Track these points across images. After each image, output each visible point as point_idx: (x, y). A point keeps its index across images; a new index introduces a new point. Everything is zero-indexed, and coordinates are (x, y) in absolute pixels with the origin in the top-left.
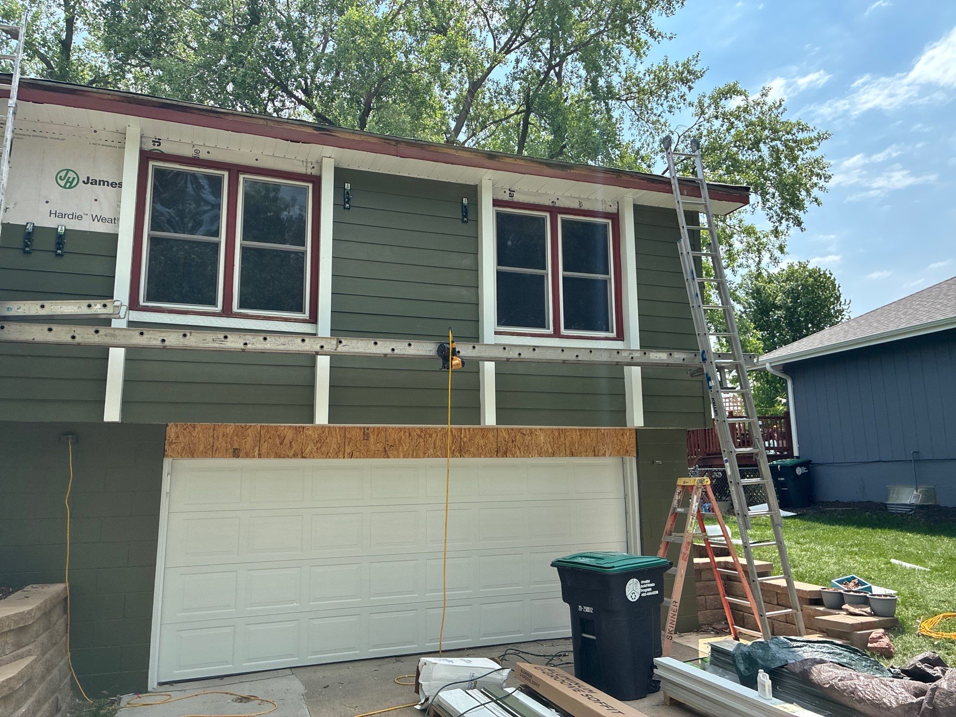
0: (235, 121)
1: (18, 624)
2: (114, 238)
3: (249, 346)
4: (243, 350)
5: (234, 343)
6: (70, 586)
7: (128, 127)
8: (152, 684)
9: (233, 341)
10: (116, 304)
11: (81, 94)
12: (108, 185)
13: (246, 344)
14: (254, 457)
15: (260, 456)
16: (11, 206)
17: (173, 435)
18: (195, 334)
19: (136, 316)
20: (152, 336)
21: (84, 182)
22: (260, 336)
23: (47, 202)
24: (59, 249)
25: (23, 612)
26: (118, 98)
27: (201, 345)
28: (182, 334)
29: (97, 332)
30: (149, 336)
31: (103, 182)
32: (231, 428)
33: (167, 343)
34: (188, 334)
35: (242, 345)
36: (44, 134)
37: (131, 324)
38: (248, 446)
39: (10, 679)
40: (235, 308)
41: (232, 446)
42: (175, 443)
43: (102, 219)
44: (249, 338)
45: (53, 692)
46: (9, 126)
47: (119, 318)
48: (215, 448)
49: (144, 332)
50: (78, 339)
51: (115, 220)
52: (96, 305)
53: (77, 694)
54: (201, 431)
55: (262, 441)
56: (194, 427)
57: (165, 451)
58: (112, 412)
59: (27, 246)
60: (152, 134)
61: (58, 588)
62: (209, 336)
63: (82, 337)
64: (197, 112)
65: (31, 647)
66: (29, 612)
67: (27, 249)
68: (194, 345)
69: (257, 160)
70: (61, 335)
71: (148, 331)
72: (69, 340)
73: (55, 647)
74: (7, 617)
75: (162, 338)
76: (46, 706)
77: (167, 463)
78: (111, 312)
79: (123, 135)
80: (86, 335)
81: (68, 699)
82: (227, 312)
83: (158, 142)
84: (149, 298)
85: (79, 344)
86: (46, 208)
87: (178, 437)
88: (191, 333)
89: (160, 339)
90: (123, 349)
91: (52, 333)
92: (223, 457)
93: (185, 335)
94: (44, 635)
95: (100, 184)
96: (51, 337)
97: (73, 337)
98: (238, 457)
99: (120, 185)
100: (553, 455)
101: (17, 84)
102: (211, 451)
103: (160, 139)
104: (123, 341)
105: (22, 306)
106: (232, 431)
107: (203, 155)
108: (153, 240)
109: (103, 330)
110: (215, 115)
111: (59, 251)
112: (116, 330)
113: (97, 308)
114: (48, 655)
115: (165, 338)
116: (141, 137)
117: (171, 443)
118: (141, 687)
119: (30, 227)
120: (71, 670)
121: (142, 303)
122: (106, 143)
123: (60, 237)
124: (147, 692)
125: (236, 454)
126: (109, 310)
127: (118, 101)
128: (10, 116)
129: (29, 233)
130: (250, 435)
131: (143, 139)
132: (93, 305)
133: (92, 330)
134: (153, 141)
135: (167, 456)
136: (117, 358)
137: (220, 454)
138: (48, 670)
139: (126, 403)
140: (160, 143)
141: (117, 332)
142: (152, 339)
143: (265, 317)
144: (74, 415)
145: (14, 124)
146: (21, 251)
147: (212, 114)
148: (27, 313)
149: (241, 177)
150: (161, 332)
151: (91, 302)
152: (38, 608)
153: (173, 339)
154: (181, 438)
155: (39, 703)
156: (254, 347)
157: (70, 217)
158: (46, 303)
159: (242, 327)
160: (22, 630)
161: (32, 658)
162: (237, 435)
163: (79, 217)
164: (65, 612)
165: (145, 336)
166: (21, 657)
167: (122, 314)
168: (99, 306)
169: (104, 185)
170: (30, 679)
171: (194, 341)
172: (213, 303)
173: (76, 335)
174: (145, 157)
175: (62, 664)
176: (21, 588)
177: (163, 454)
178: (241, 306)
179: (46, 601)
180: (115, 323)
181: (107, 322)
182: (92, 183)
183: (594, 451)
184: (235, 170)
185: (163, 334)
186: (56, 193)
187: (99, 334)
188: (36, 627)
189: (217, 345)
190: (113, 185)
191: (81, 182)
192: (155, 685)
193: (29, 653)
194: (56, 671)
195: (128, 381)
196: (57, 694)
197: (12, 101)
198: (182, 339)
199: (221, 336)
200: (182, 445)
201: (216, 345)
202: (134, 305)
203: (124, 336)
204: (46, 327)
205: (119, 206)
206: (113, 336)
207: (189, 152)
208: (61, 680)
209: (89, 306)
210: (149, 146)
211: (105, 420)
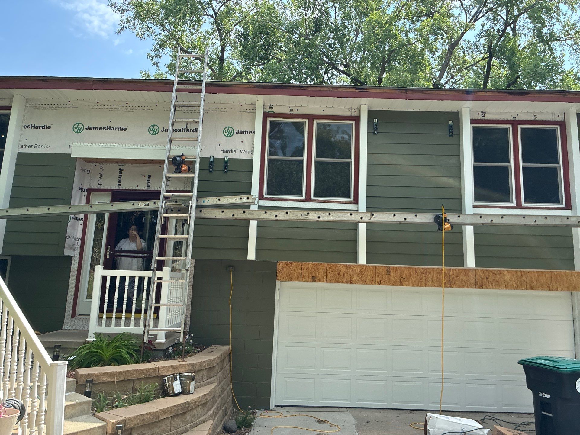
0: (312, 91)
1: (209, 366)
2: (251, 161)
3: (321, 218)
4: (317, 221)
5: (313, 216)
6: (232, 347)
7: (257, 101)
8: (272, 406)
9: (312, 216)
10: (253, 197)
11: (235, 87)
12: (248, 133)
13: (319, 217)
14: (323, 282)
15: (327, 281)
16: (203, 148)
17: (280, 268)
18: (292, 212)
19: (263, 203)
20: (271, 214)
22: (327, 212)
23: (219, 145)
24: (226, 169)
25: (211, 360)
26: (252, 86)
27: (296, 218)
28: (286, 212)
29: (244, 212)
30: (269, 214)
31: (245, 132)
32: (311, 265)
33: (278, 218)
34: (289, 212)
35: (317, 218)
36: (217, 109)
37: (260, 207)
38: (320, 275)
39: (206, 394)
40: (312, 197)
41: (311, 275)
42: (282, 272)
43: (245, 152)
44: (321, 214)
45: (224, 404)
46: (202, 107)
47: (255, 204)
48: (302, 276)
49: (267, 212)
50: (236, 216)
51: (251, 152)
52: (244, 198)
53: (235, 406)
54: (295, 266)
55: (328, 273)
56: (291, 264)
57: (277, 276)
58: (251, 255)
59: (211, 168)
60: (269, 104)
61: (226, 348)
62: (300, 213)
63: (237, 215)
64: (292, 88)
65: (215, 378)
66: (214, 360)
67: (211, 170)
68: (292, 218)
69: (323, 111)
70: (228, 214)
71: (269, 211)
72: (231, 216)
73: (226, 379)
74: (204, 361)
75: (276, 215)
76: (221, 411)
77: (278, 283)
78: (251, 201)
79: (255, 106)
80: (239, 214)
81: (231, 408)
82: (308, 199)
83: (271, 107)
84: (268, 193)
85: (236, 219)
86: (219, 148)
87: (283, 269)
88: (290, 212)
89: (275, 215)
90: (256, 221)
91: (224, 213)
92: (307, 281)
93: (287, 213)
94: (221, 372)
96: (222, 216)
97: (233, 215)
98: (315, 281)
99: (254, 132)
100: (517, 288)
101: (205, 85)
102: (300, 278)
103: (273, 106)
104: (256, 217)
105: (209, 199)
106: (311, 266)
107: (295, 112)
108: (270, 161)
109: (247, 211)
110: (301, 88)
111: (226, 170)
112: (254, 211)
113: (244, 200)
114: (222, 383)
115: (277, 215)
116: (264, 105)
117: (280, 272)
118: (267, 407)
119: (212, 159)
120: (232, 393)
121: (265, 196)
122: (247, 111)
123: (226, 163)
124: (270, 410)
125: (314, 279)
126: (250, 200)
127: (252, 88)
128: (202, 102)
129: (211, 162)
130: (321, 269)
131: (265, 107)
132: (242, 198)
133: (242, 211)
134: (269, 107)
135: (278, 279)
136: (253, 225)
137: (305, 279)
138: (222, 392)
139: (258, 250)
140: (273, 107)
141: (254, 212)
142: (270, 215)
143: (328, 201)
144: (233, 256)
145: (204, 106)
146: (208, 171)
147: (299, 88)
148: (212, 203)
149: (315, 122)
150: (275, 211)
151: (242, 196)
152: (218, 358)
153: (281, 215)
154: (285, 269)
155: (218, 409)
156: (323, 219)
157: (230, 152)
158: (221, 198)
159: (319, 208)
160: (211, 369)
161: (216, 384)
162: (314, 269)
163: (235, 152)
164: (230, 361)
165: (267, 214)
166: (210, 383)
167: (256, 203)
168: (245, 198)
170: (214, 396)
171: (292, 216)
172: (300, 194)
173: (235, 214)
174: (266, 115)
175: (228, 389)
176: (209, 346)
177: (276, 279)
178: (316, 195)
179: (221, 354)
180: (253, 207)
181: (248, 207)
182: (240, 133)
183: (549, 287)
184: (311, 118)
185: (276, 213)
186: (223, 139)
187: (246, 213)
188: (216, 368)
189: (304, 218)
190: (250, 133)
191: (235, 133)
192: (274, 407)
193: (214, 382)
194: (225, 392)
195: (259, 238)
196: (226, 405)
197: (203, 94)
198: (286, 215)
199: (306, 213)
200: (285, 274)
201: (303, 218)
202: (261, 197)
203: (257, 214)
204: (221, 210)
205: (253, 144)
206: (252, 214)
207: (287, 111)
208: (228, 398)
209: (241, 199)
210: (267, 110)
211: (248, 259)
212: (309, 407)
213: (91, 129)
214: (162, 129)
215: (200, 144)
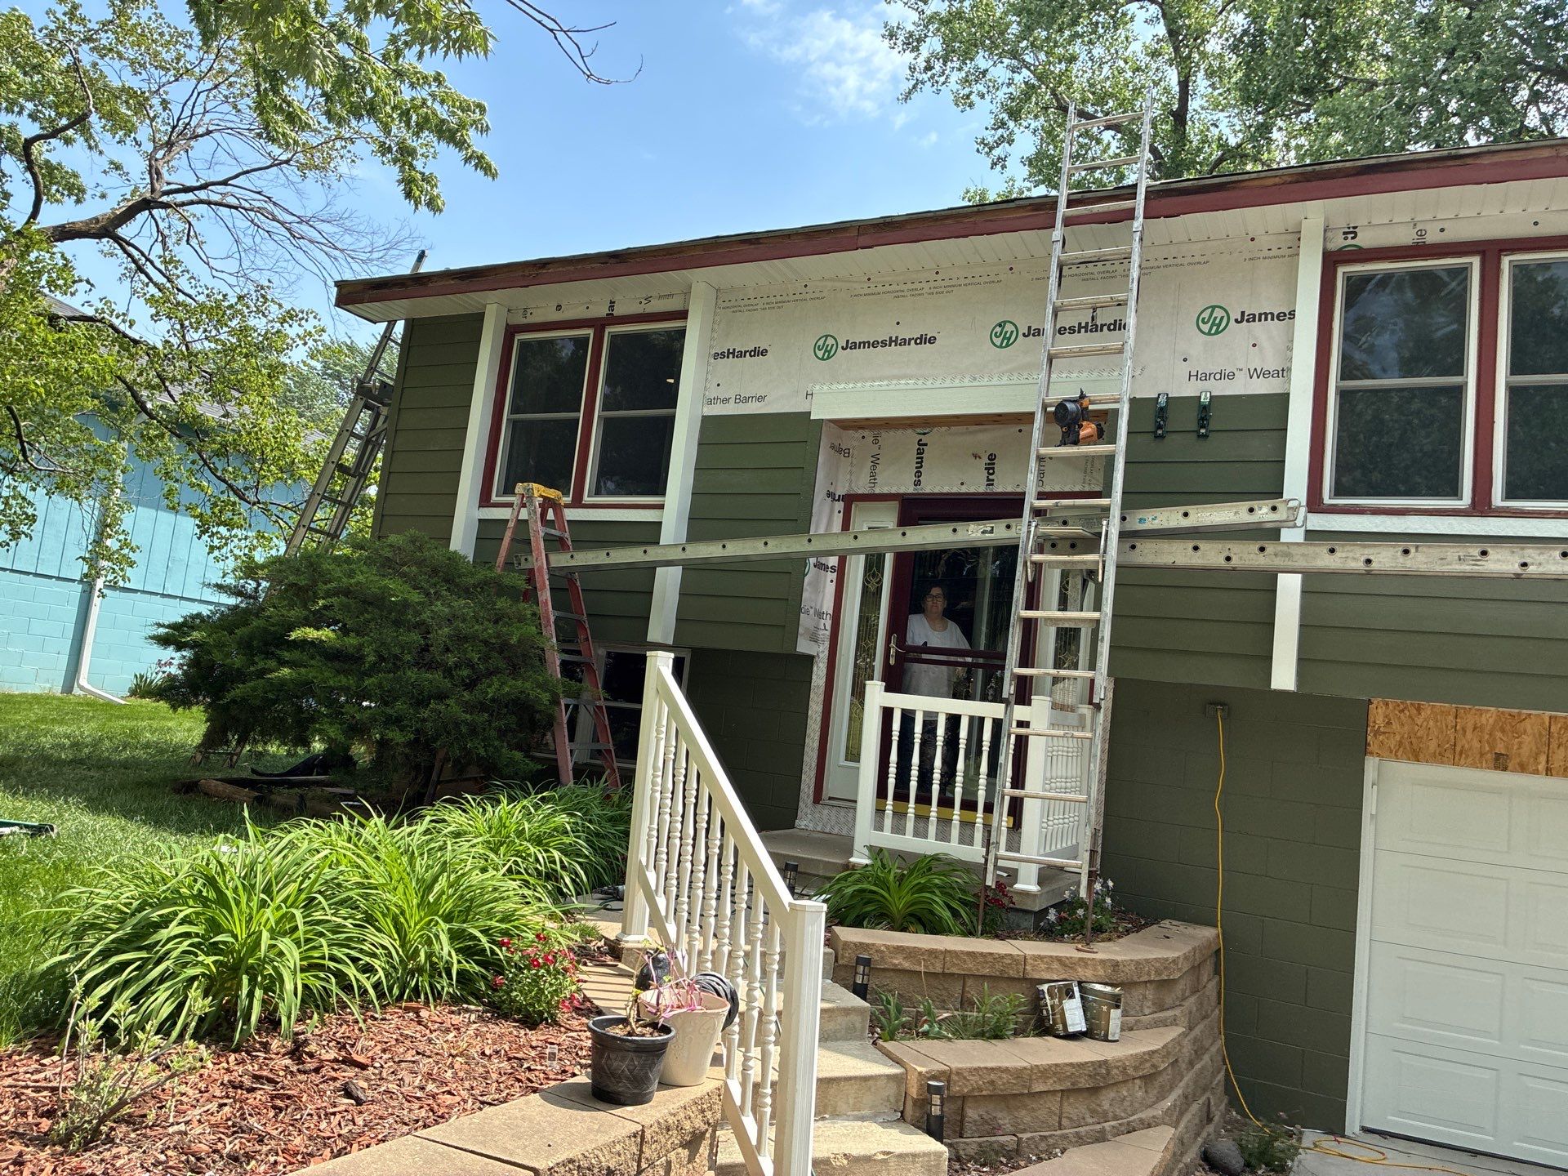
0: (1496, 164)
1: (1160, 975)
2: (1282, 400)
3: (1531, 569)
4: (1518, 576)
5: (1502, 562)
6: (1223, 934)
7: (1304, 221)
8: (1352, 1125)
9: (1499, 560)
10: (1291, 504)
11: (1234, 188)
12: (1272, 319)
13: (1524, 565)
14: (1536, 772)
15: (1549, 771)
16: (1136, 374)
17: (1380, 721)
18: (1425, 549)
19: (1319, 522)
20: (1351, 555)
21: (1236, 321)
22: (1555, 549)
23: (1185, 360)
24: (1203, 427)
25: (1167, 959)
26: (1289, 179)
27: (1438, 568)
28: (1401, 549)
29: (1262, 549)
30: (1344, 555)
31: (1264, 316)
32: (1489, 715)
33: (1375, 566)
34: (1413, 550)
35: (1517, 566)
36: (1179, 261)
37: (1311, 535)
38: (1525, 751)
39: (1153, 1052)
40: (1497, 498)
41: (1492, 748)
42: (1384, 733)
43: (1265, 374)
44: (1531, 554)
45: (1204, 1090)
46: (1136, 259)
47: (1295, 526)
48: (1458, 749)
49: (1336, 548)
50: (1235, 562)
51: (1284, 372)
52: (1260, 509)
53: (1233, 1103)
54: (1432, 716)
55: (1554, 745)
56: (1419, 709)
57: (1367, 744)
58: (1284, 676)
59: (1160, 427)
60: (1341, 223)
61: (1208, 933)
62: (1452, 552)
63: (1241, 559)
64: (1425, 165)
65: (1177, 1012)
66: (1175, 961)
67: (1160, 432)
68: (1423, 567)
69: (1536, 224)
70: (1211, 555)
71: (1343, 546)
72: (1222, 562)
73: (1206, 1022)
74: (1147, 961)
75: (1366, 557)
76: (1195, 1107)
77: (1371, 765)
78: (1284, 517)
79: (1297, 236)
80: (1246, 556)
81: (1223, 1107)
82: (1481, 506)
83: (1352, 232)
84: (1339, 491)
85: (1234, 569)
86: (1184, 368)
87: (1389, 723)
88: (1417, 547)
89: (1363, 559)
90: (1300, 576)
91: (1199, 553)
92: (1474, 765)
93: (1406, 552)
94: (1192, 999)
95: (1260, 320)
96: (1196, 560)
97: (1228, 559)
98: (1505, 769)
99: (1292, 314)
101: (1143, 197)
102: (1452, 754)
103: (1355, 228)
104: (1301, 563)
105: (1158, 514)
106: (1491, 721)
107: (1433, 237)
108: (1343, 394)
109: (1271, 548)
110: (1458, 162)
111: (1203, 431)
112: (1292, 547)
113: (1263, 513)
114: (1197, 1031)
115: (1371, 557)
116: (1325, 231)
117: (1377, 733)
118: (1335, 1126)
119: (1162, 400)
120: (1225, 1064)
121: (1327, 500)
122: (1271, 254)
123: (1205, 409)
124: (1344, 1136)
125: (1500, 762)
126: (1281, 515)
127: (1290, 183)
128: (1136, 245)
129: (1161, 409)
130: (1529, 730)
131: (1329, 234)
132: (1256, 508)
133: (1254, 546)
134: (1345, 233)
135: (1371, 753)
136: (1289, 589)
137: (1470, 760)
138: (1199, 1052)
139: (1304, 662)
140: (1356, 233)
141: (1293, 550)
142: (1349, 559)
143: (1559, 513)
144: (1226, 676)
145: (1141, 257)
146: (1151, 436)
147: (1450, 163)
148: (1166, 525)
149: (1506, 262)
150: (1365, 547)
151: (1255, 504)
152: (1186, 958)
153: (1386, 559)
154: (1395, 726)
155: (1187, 1100)
156: (1541, 570)
157: (1218, 376)
158: (1190, 509)
159: (1511, 534)
160: (1165, 984)
161: (1181, 1030)
162: (1503, 731)
163: (1231, 376)
164: (1217, 972)
165: (1338, 554)
166: (1164, 1023)
167: (1299, 522)
168: (1265, 510)
169: (1266, 319)
170: (1177, 1061)
171: (1422, 560)
172: (1454, 491)
173: (1232, 555)
174: (1331, 260)
175: (1213, 1049)
176: (1156, 921)
177: (1364, 750)
178: (1510, 494)
179: (1194, 949)
180: (1288, 535)
181: (1274, 534)
182: (1248, 321)
184: (1491, 251)
185: (1367, 551)
186: (1196, 344)
187: (1266, 553)
188: (1180, 986)
189: (1468, 568)
190: (1280, 317)
191: (1232, 321)
192: (1357, 1130)
193: (1174, 1022)
194: (1206, 1058)
195: (1307, 628)
196: (1208, 1094)
197: (1137, 224)
198: (1401, 559)
199: (1475, 551)
200: (1398, 737)
201: (1466, 568)
202: (1315, 504)
203: (1303, 555)
204: (1190, 544)
205: (1290, 349)
206: (1288, 555)
207: (1404, 237)
208: (1214, 1076)
209: (1251, 510)
210: (1338, 242)
211: (1274, 686)
212: (1475, 1153)
213: (854, 346)
214: (1023, 330)
215: (1129, 363)
